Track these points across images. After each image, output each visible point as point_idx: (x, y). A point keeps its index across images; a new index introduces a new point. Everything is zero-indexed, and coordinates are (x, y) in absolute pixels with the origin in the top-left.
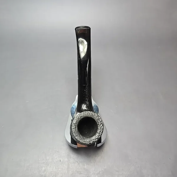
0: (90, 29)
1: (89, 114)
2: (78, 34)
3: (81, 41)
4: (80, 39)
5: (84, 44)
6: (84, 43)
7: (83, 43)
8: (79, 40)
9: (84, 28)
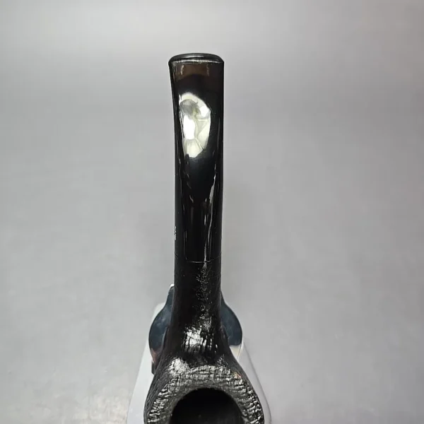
0: (221, 64)
1: (212, 376)
2: (179, 78)
3: (187, 104)
4: (187, 98)
5: (198, 116)
6: (198, 111)
7: (194, 113)
8: (180, 101)
9: (199, 58)
